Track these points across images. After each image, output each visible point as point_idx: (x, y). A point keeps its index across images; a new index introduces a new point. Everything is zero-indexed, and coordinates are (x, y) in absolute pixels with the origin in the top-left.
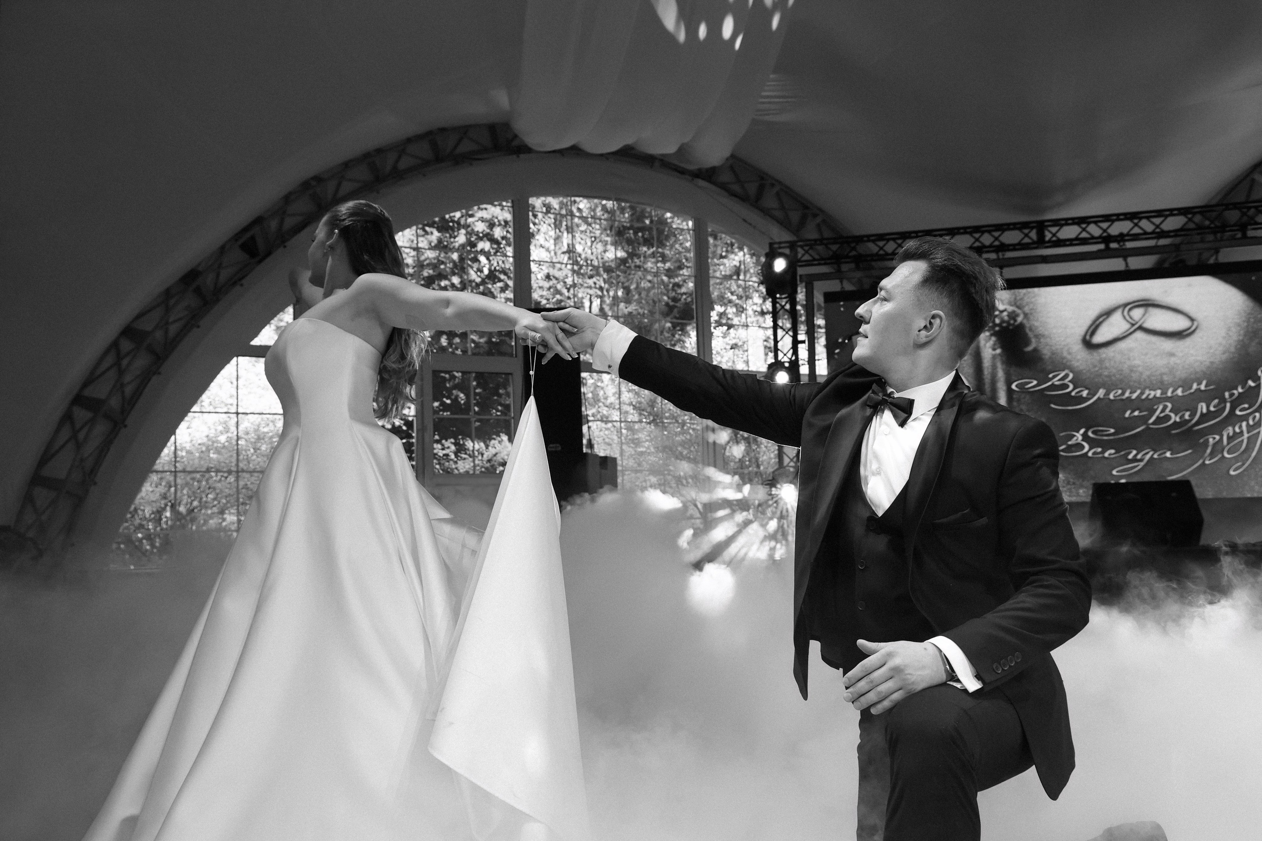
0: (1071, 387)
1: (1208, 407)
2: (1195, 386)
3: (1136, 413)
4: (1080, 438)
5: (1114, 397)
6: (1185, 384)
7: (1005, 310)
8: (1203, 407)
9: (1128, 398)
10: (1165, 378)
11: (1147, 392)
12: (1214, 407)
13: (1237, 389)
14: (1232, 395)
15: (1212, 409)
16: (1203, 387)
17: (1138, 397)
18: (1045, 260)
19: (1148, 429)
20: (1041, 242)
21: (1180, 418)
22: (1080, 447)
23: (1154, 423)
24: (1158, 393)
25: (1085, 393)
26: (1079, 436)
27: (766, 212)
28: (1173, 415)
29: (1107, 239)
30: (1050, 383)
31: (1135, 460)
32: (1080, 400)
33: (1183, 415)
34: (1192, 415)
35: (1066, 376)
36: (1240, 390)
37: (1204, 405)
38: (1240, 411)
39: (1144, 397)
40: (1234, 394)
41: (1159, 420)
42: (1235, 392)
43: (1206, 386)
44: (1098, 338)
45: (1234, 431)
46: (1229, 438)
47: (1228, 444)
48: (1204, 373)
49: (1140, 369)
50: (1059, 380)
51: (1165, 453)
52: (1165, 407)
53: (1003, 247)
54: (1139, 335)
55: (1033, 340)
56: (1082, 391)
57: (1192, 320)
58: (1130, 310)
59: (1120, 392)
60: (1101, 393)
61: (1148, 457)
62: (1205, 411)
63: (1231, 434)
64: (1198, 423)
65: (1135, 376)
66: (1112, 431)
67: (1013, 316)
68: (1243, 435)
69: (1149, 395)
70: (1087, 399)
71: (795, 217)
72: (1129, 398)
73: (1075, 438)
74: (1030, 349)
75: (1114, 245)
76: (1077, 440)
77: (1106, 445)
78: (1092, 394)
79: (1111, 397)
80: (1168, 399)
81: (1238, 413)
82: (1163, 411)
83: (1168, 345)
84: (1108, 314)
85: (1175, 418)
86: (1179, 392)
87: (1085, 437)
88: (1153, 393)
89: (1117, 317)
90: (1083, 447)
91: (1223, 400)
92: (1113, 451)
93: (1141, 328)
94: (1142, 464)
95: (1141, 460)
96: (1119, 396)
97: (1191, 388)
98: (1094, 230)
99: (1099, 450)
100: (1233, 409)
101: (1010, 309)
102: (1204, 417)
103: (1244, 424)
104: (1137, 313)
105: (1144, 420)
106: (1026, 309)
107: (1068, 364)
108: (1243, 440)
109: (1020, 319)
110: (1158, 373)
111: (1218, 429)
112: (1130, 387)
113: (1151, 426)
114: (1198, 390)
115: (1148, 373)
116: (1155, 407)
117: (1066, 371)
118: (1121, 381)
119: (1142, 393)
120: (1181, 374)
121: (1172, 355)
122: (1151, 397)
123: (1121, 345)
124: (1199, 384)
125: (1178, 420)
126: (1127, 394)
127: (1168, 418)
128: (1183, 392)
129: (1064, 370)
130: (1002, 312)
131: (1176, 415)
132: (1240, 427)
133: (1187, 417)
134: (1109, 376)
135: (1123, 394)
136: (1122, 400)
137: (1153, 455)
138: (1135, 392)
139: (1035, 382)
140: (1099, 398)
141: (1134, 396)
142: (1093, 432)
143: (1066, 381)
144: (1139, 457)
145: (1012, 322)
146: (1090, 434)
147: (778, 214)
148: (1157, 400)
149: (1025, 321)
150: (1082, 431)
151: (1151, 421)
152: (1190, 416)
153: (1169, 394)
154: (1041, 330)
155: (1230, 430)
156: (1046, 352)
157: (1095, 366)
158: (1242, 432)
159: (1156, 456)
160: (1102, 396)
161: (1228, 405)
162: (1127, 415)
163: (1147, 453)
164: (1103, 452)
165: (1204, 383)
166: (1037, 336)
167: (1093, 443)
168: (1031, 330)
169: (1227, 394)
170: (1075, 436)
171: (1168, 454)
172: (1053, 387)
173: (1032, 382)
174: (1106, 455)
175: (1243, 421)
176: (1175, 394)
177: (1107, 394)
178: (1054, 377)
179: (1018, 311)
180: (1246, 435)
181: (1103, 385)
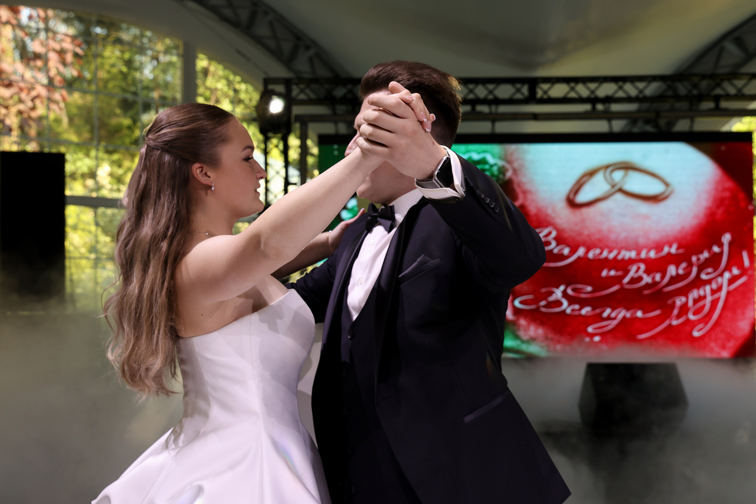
0: (554, 244)
1: (677, 270)
2: (666, 249)
3: (612, 273)
4: (560, 295)
5: (593, 256)
6: (659, 247)
7: (495, 165)
8: (672, 270)
10: (640, 239)
11: (623, 252)
12: (683, 270)
13: (703, 254)
14: (698, 259)
15: (680, 272)
16: (673, 251)
17: (615, 258)
18: (535, 117)
19: (622, 289)
20: (532, 99)
21: (652, 279)
22: (558, 303)
23: (629, 283)
24: (633, 254)
25: (566, 251)
26: (558, 293)
27: (258, 41)
28: (645, 276)
29: (593, 100)
31: (609, 318)
32: (561, 257)
33: (655, 276)
34: (663, 277)
35: (549, 233)
36: (706, 255)
37: (674, 268)
38: (705, 275)
39: (620, 257)
40: (700, 259)
41: (634, 281)
42: (701, 256)
43: (676, 250)
44: (582, 198)
45: (699, 294)
46: (694, 300)
47: (693, 306)
48: (675, 237)
49: (618, 230)
51: (637, 312)
52: (639, 268)
53: (497, 101)
54: (619, 197)
55: (521, 196)
56: (564, 248)
57: (667, 184)
58: (612, 171)
59: (598, 251)
60: (581, 252)
61: (621, 316)
62: (674, 273)
63: (696, 297)
64: (668, 284)
65: (613, 236)
66: (590, 289)
67: (502, 171)
68: (706, 298)
69: (625, 255)
70: (568, 257)
71: (287, 47)
72: (606, 259)
73: (555, 295)
74: (518, 204)
75: (600, 107)
76: (557, 296)
77: (583, 303)
78: (573, 251)
79: (590, 255)
80: (642, 260)
81: (703, 276)
82: (637, 271)
83: (644, 208)
84: (591, 174)
85: (647, 279)
86: (652, 254)
87: (565, 294)
88: (628, 254)
89: (599, 178)
90: (562, 304)
91: (690, 265)
92: (589, 309)
93: (621, 190)
94: (615, 322)
95: (615, 318)
96: (597, 255)
97: (662, 250)
98: (583, 90)
99: (577, 307)
100: (699, 273)
101: (501, 163)
102: (674, 280)
103: (708, 288)
104: (618, 175)
105: (618, 280)
106: (516, 165)
107: (552, 221)
108: (706, 303)
109: (509, 174)
110: (634, 235)
111: (684, 291)
112: (608, 247)
113: (626, 286)
114: (669, 254)
115: (624, 234)
116: (630, 268)
117: (550, 228)
118: (600, 240)
119: (619, 254)
120: (655, 236)
121: (646, 217)
122: (626, 257)
123: (602, 206)
124: (670, 246)
125: (650, 281)
126: (605, 254)
127: (640, 279)
128: (655, 254)
129: (548, 227)
130: (492, 166)
131: (648, 276)
132: (705, 291)
133: (658, 278)
134: (589, 236)
135: (601, 253)
136: (600, 259)
137: (625, 314)
138: (612, 252)
140: (579, 257)
141: (611, 256)
142: (573, 290)
143: (549, 238)
144: (613, 315)
145: (501, 176)
146: (570, 291)
147: (271, 43)
148: (631, 261)
149: (514, 178)
150: (562, 288)
151: (625, 281)
152: (660, 278)
153: (643, 256)
154: (528, 187)
155: (694, 294)
156: (532, 209)
157: (577, 225)
158: (705, 295)
159: (628, 315)
160: (581, 255)
161: (695, 269)
162: (604, 273)
163: (620, 312)
164: (580, 309)
165: (675, 246)
166: (525, 192)
167: (571, 300)
168: (519, 185)
169: (694, 259)
170: (555, 292)
171: (639, 314)
174: (583, 312)
175: (707, 285)
176: (648, 255)
177: (587, 252)
179: (508, 166)
180: (709, 298)
181: (583, 244)
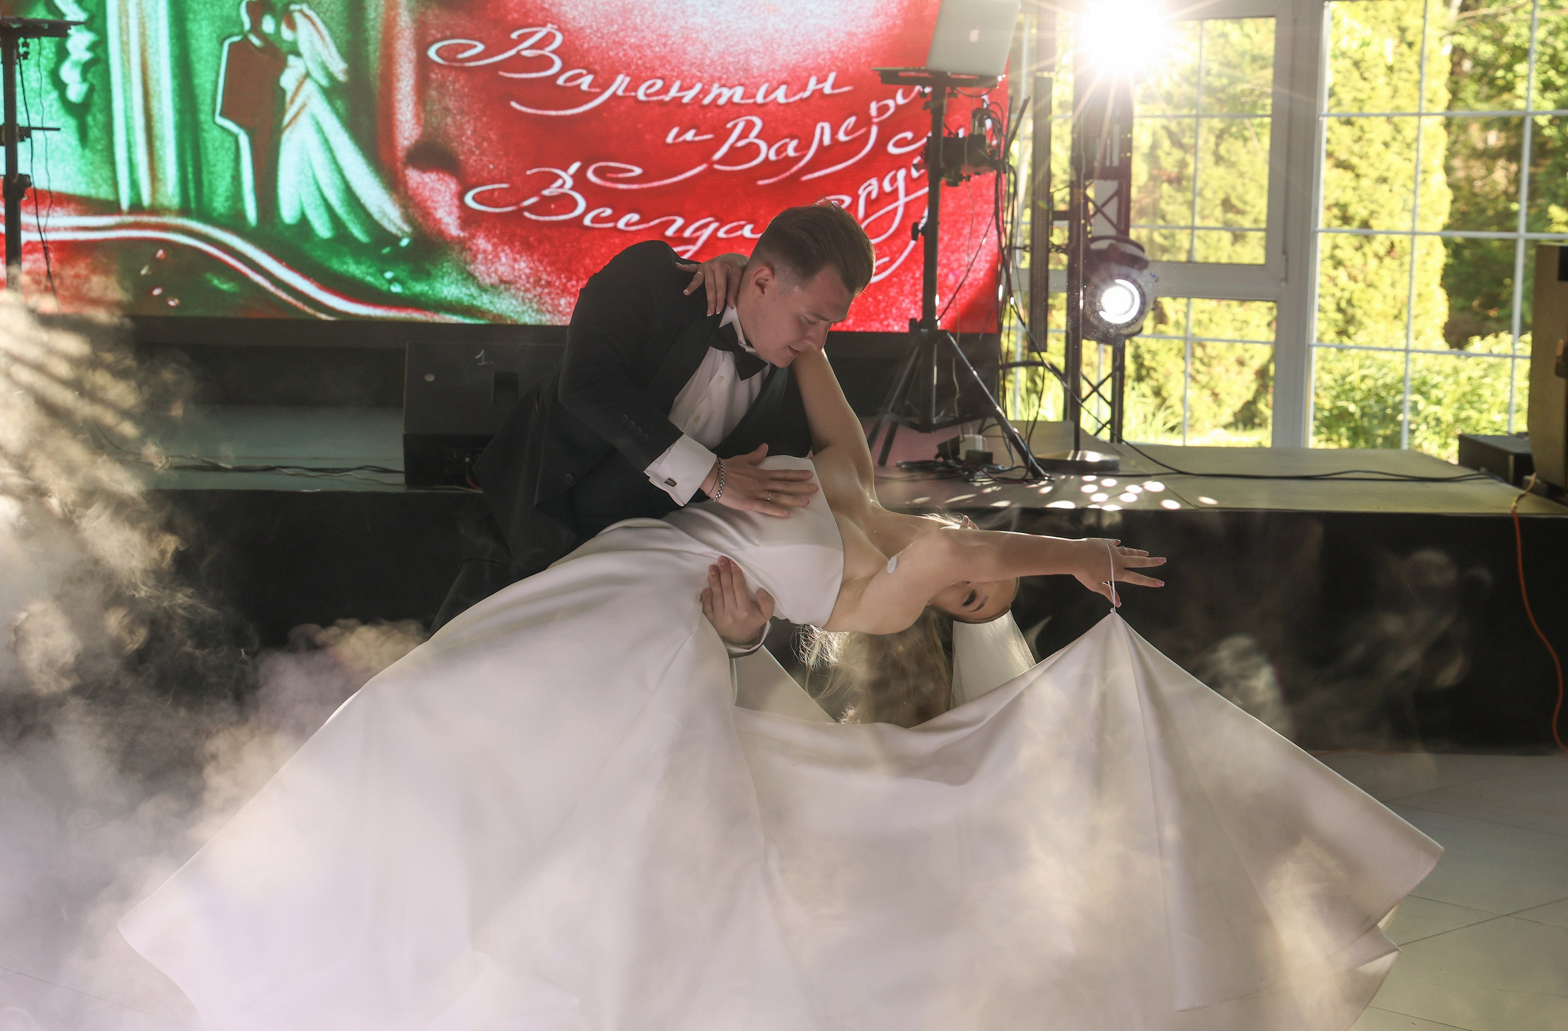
0: (558, 64)
1: (834, 132)
2: (812, 85)
3: (689, 136)
4: (569, 183)
5: (647, 95)
6: (795, 80)
8: (823, 132)
9: (674, 99)
10: (755, 61)
11: (715, 90)
12: (847, 133)
13: (894, 98)
14: (883, 110)
15: (842, 137)
16: (827, 89)
17: (696, 99)
19: (710, 171)
21: (778, 152)
22: (565, 202)
23: (724, 160)
24: (738, 94)
25: (585, 82)
26: (566, 179)
28: (763, 146)
30: (512, 52)
31: (678, 239)
32: (577, 96)
33: (784, 147)
34: (802, 148)
35: (548, 39)
36: (900, 100)
37: (827, 127)
38: (897, 145)
39: (707, 101)
40: (887, 108)
41: (734, 156)
42: (890, 103)
43: (834, 87)
45: (881, 187)
46: (869, 202)
47: (867, 216)
48: (834, 58)
49: (704, 36)
50: (532, 47)
51: (742, 227)
52: (750, 126)
56: (580, 76)
59: (659, 84)
60: (620, 84)
61: (706, 234)
62: (827, 141)
63: (874, 195)
64: (811, 167)
65: (693, 52)
66: (638, 171)
68: (897, 199)
69: (719, 96)
70: (589, 96)
72: (677, 101)
73: (559, 182)
76: (562, 186)
77: (621, 203)
78: (602, 83)
79: (641, 95)
80: (755, 109)
81: (892, 149)
82: (744, 135)
85: (767, 152)
86: (780, 96)
87: (580, 180)
88: (726, 93)
90: (575, 204)
91: (865, 121)
92: (635, 217)
94: (693, 249)
95: (692, 241)
96: (657, 93)
97: (804, 88)
99: (608, 212)
100: (882, 142)
102: (826, 156)
103: (901, 174)
105: (703, 151)
107: (555, 10)
108: (896, 209)
110: (740, 48)
111: (849, 181)
112: (680, 76)
113: (717, 167)
114: (819, 93)
115: (721, 47)
116: (729, 125)
117: (549, 28)
118: (663, 60)
119: (704, 92)
120: (787, 55)
122: (722, 101)
124: (820, 81)
125: (772, 157)
126: (673, 92)
127: (752, 151)
128: (787, 96)
129: (544, 25)
131: (769, 147)
132: (894, 180)
133: (791, 152)
134: (638, 47)
135: (665, 90)
136: (662, 103)
137: (717, 230)
138: (690, 88)
139: (480, 47)
140: (614, 95)
141: (688, 96)
142: (598, 172)
143: (547, 51)
144: (687, 233)
146: (590, 175)
148: (734, 110)
150: (575, 167)
151: (717, 156)
152: (796, 150)
153: (760, 99)
155: (872, 187)
157: (611, 22)
158: (894, 193)
159: (721, 234)
160: (620, 93)
161: (874, 130)
162: (670, 139)
163: (706, 225)
164: (615, 218)
165: (832, 77)
167: (596, 197)
169: (873, 107)
170: (558, 177)
171: (747, 231)
172: (520, 63)
173: (475, 46)
174: (621, 224)
175: (898, 169)
176: (772, 97)
177: (633, 87)
178: (523, 38)
180: (903, 199)
181: (626, 67)
